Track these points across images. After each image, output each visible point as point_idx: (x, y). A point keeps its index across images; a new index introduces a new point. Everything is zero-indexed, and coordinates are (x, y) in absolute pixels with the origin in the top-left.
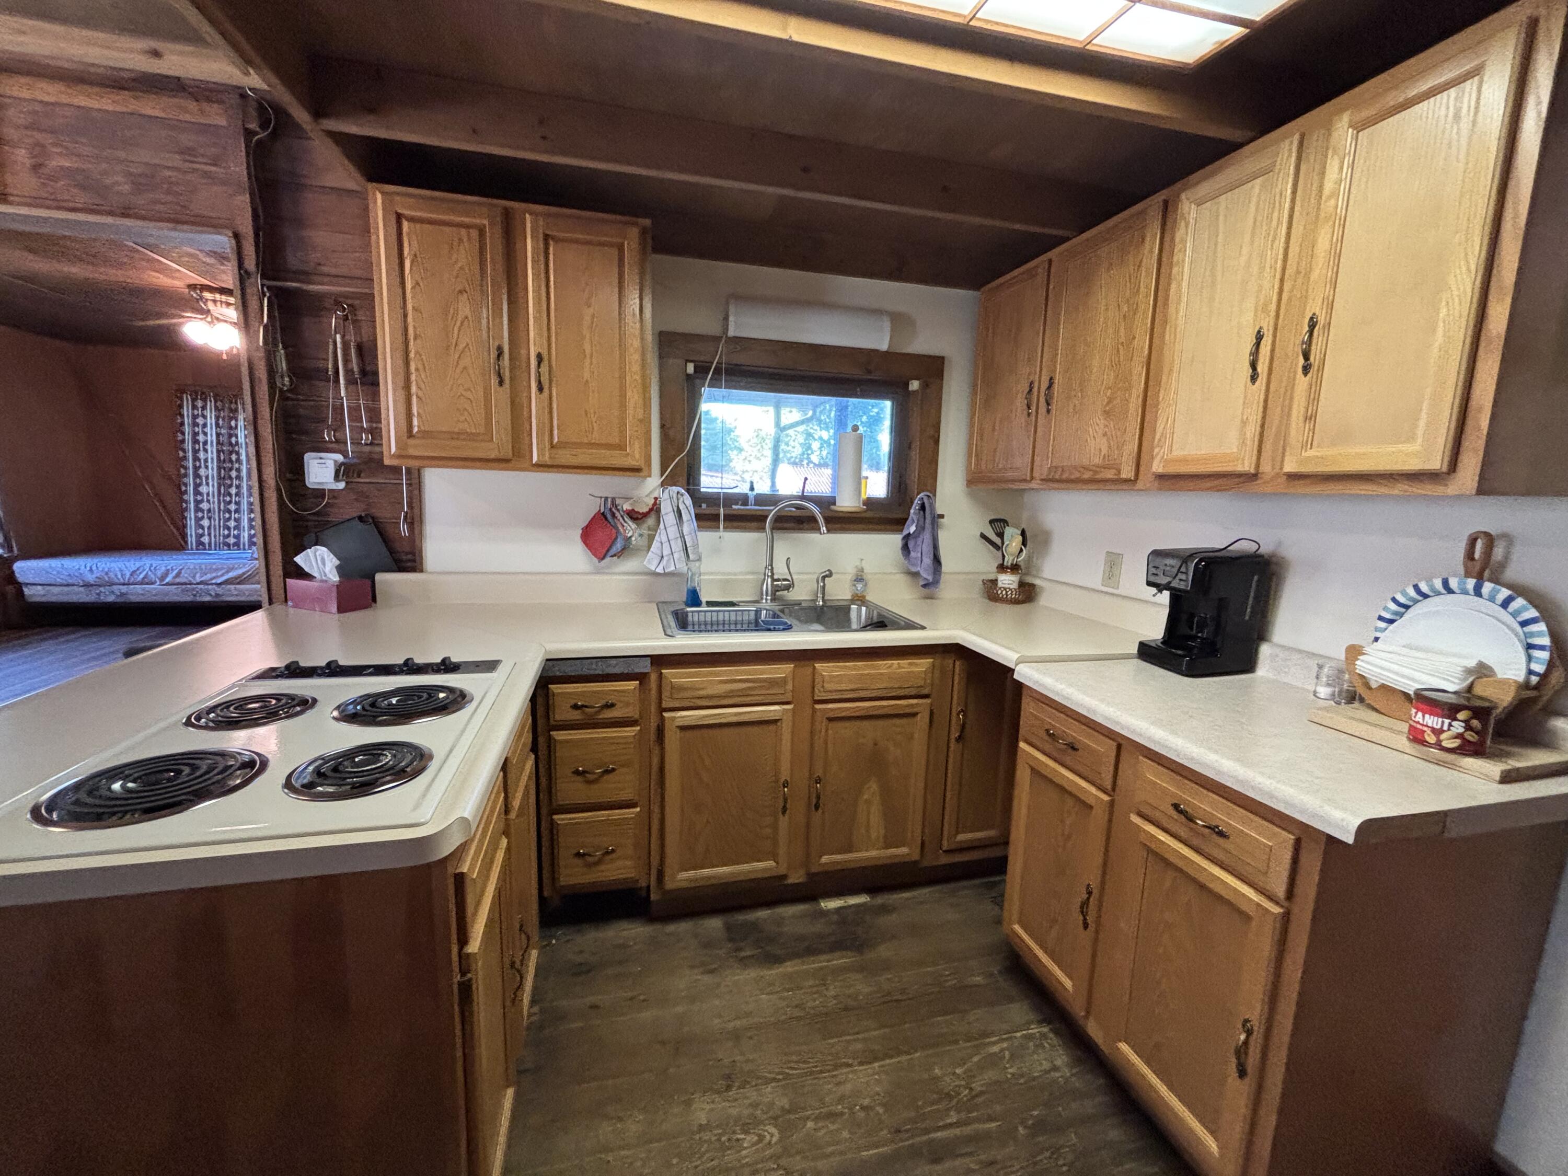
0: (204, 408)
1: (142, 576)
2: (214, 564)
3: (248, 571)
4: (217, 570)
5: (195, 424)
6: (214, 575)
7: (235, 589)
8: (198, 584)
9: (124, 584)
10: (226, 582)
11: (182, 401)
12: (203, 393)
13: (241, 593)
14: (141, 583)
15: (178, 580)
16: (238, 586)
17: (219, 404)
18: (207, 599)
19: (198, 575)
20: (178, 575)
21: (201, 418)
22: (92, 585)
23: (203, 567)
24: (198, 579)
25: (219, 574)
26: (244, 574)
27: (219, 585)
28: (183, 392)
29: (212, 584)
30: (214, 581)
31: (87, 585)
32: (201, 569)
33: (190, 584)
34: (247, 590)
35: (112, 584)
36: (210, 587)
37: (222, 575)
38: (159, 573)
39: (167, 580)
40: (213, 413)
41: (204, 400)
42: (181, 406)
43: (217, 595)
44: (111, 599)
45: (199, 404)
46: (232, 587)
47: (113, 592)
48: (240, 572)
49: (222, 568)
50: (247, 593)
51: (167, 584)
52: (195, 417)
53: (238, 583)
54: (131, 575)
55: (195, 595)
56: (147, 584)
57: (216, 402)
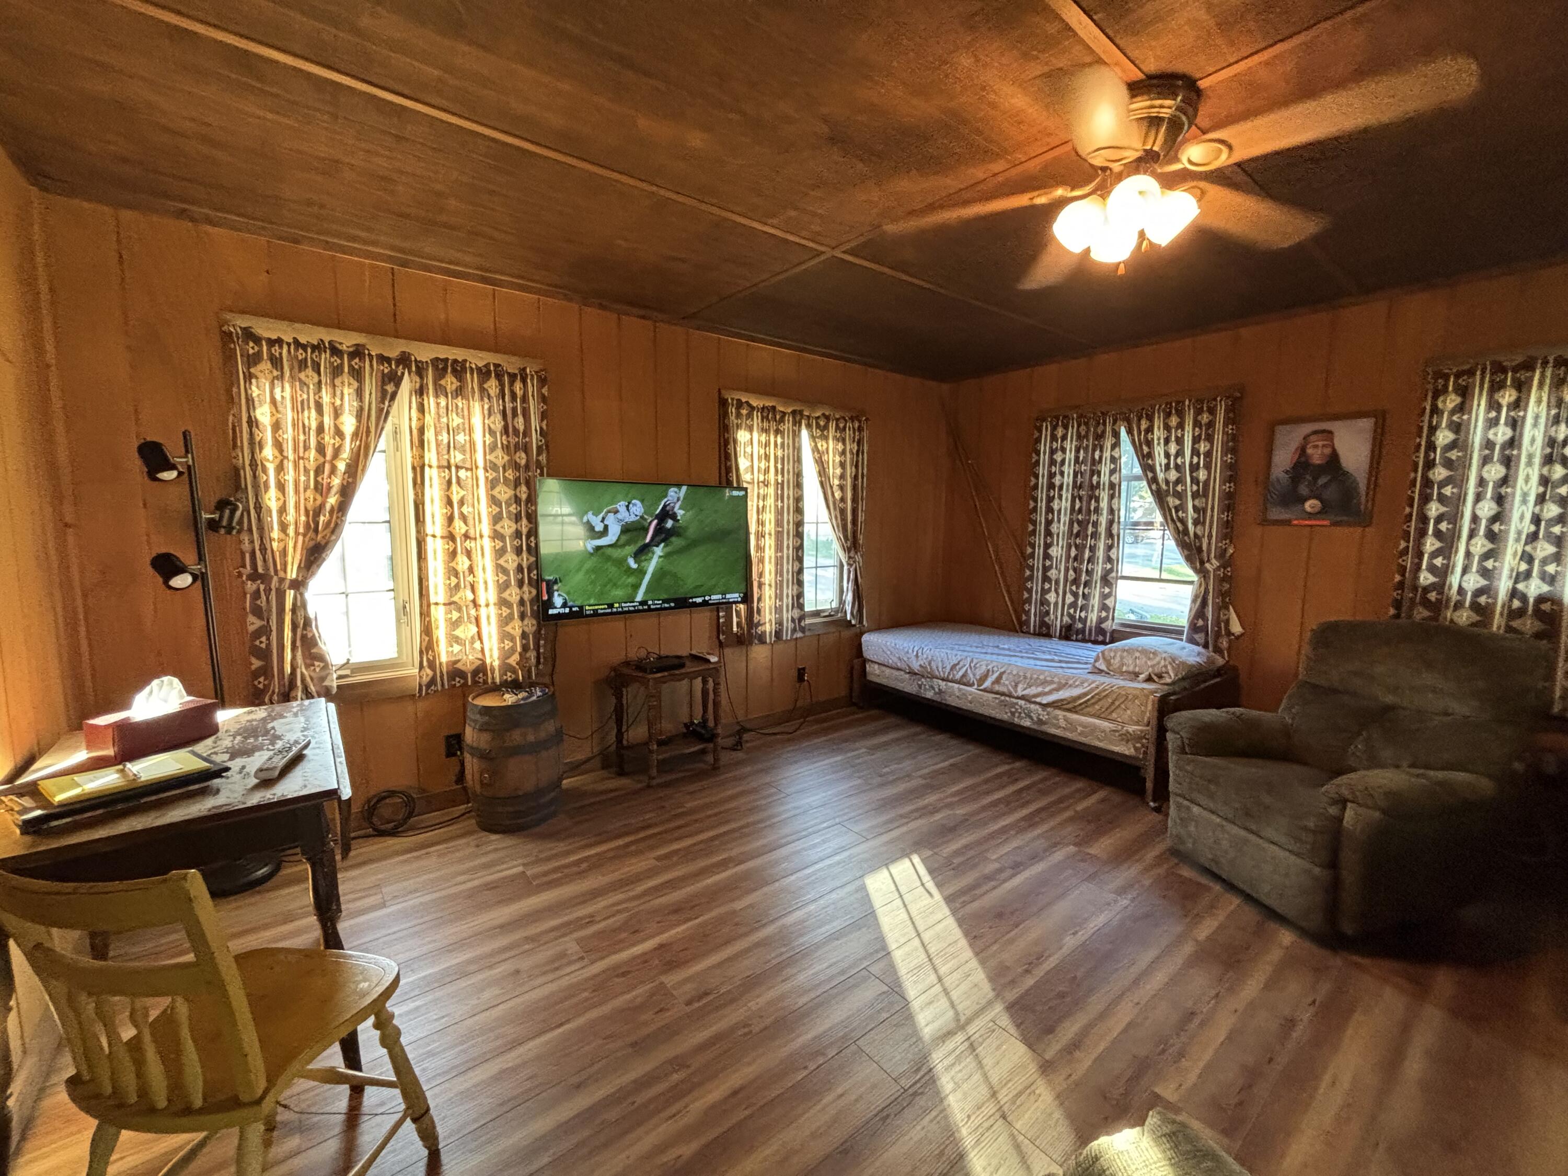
0: (1064, 438)
1: (961, 673)
2: (1043, 672)
3: (1085, 694)
4: (1045, 683)
5: (1052, 462)
6: (1040, 689)
7: (1066, 719)
8: (1018, 698)
9: (943, 680)
10: (1054, 705)
11: (1040, 431)
12: (1065, 417)
13: (1072, 726)
14: (959, 682)
15: (997, 688)
16: (1069, 715)
17: (1083, 427)
18: (1027, 723)
19: (1020, 687)
20: (998, 681)
21: (1060, 453)
22: (916, 674)
23: (1028, 675)
24: (1020, 692)
25: (1047, 690)
26: (1079, 697)
27: (1044, 706)
28: (1044, 420)
29: (1035, 703)
30: (1038, 700)
31: (912, 673)
32: (1025, 677)
33: (1010, 696)
34: (1081, 725)
35: (934, 677)
36: (1032, 706)
37: (1050, 692)
38: (979, 672)
39: (987, 684)
40: (1074, 443)
41: (1066, 427)
42: (1038, 440)
43: (1040, 722)
44: (929, 695)
45: (1060, 432)
46: (1060, 713)
47: (932, 687)
48: (1076, 692)
49: (1052, 682)
50: (1080, 729)
51: (985, 690)
52: (1053, 452)
53: (1069, 710)
54: (952, 669)
55: (1013, 714)
56: (965, 684)
57: (1079, 426)
